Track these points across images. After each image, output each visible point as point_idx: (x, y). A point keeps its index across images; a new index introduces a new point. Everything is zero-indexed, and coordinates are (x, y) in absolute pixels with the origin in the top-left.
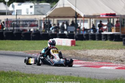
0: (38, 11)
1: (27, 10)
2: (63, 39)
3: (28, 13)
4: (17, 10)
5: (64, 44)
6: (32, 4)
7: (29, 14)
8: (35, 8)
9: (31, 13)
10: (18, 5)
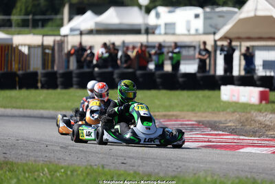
0: (211, 26)
1: (188, 23)
2: (242, 89)
3: (189, 31)
4: (166, 24)
5: (243, 100)
6: (199, 10)
7: (193, 32)
8: (205, 18)
9: (197, 30)
10: (170, 12)
